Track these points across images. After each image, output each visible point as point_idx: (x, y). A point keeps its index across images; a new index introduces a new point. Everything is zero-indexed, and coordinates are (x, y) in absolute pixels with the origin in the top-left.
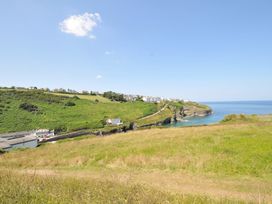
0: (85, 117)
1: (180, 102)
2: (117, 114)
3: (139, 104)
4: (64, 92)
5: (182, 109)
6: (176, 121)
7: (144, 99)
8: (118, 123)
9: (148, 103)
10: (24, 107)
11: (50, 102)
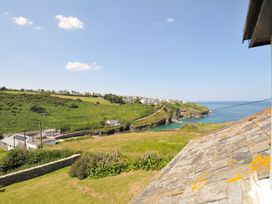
0: (87, 119)
1: (177, 104)
2: (114, 116)
3: (137, 106)
4: (68, 94)
5: (178, 111)
6: (170, 122)
7: (142, 101)
8: (116, 124)
9: (146, 105)
10: (34, 109)
11: (56, 104)
